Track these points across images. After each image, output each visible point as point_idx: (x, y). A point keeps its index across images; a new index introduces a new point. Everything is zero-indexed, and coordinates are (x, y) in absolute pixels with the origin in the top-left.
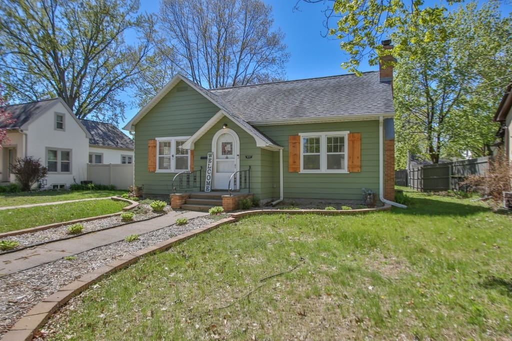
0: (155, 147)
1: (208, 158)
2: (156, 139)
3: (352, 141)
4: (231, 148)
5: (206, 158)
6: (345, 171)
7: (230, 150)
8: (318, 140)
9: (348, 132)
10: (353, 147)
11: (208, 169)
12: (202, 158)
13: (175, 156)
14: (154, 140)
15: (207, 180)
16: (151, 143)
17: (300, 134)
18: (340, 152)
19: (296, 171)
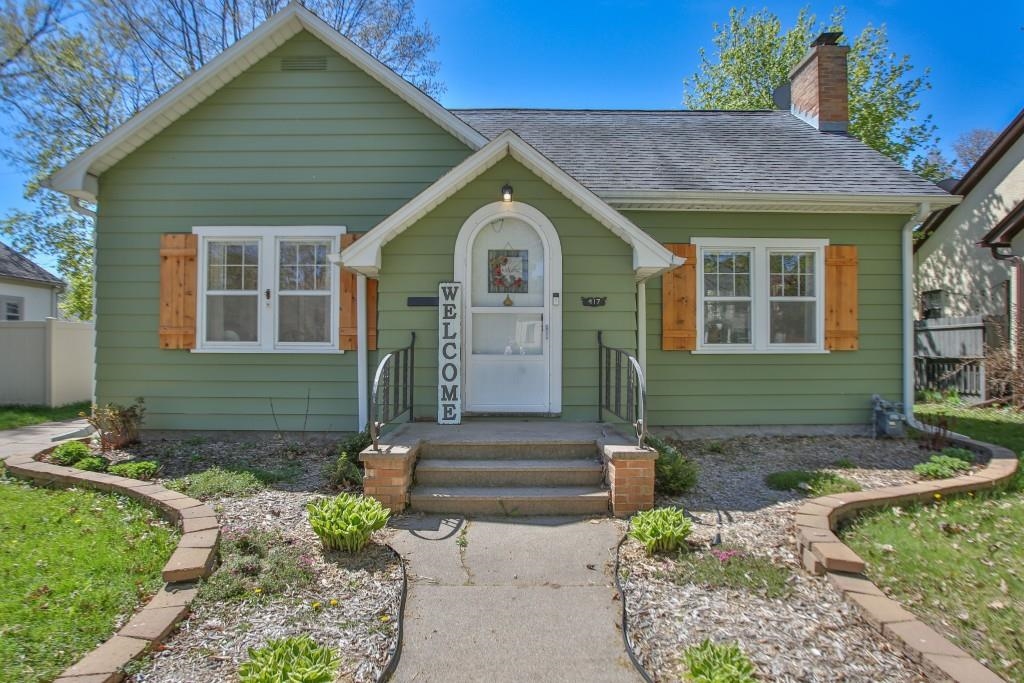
0: (192, 259)
1: (442, 300)
2: (196, 230)
3: (836, 265)
4: (525, 271)
5: (433, 302)
6: (818, 347)
7: (518, 275)
8: (744, 261)
9: (826, 242)
10: (839, 283)
11: (442, 342)
12: (413, 302)
13: (276, 293)
14: (188, 233)
15: (442, 381)
16: (173, 246)
17: (694, 241)
18: (802, 294)
19: (684, 346)
